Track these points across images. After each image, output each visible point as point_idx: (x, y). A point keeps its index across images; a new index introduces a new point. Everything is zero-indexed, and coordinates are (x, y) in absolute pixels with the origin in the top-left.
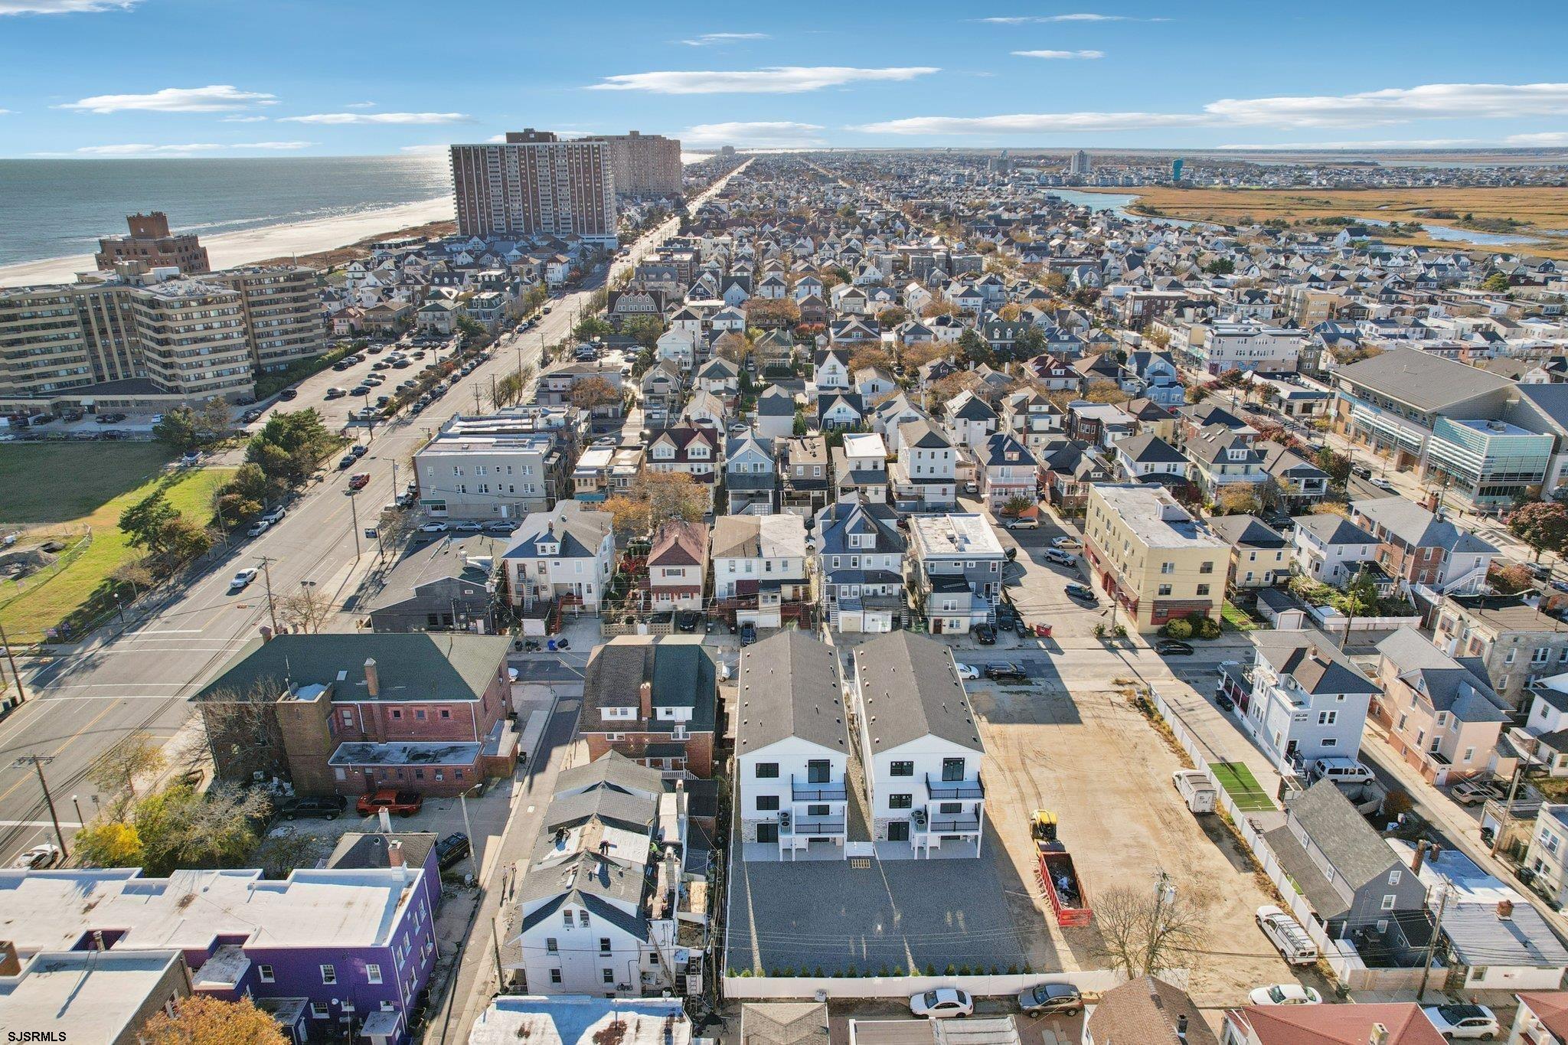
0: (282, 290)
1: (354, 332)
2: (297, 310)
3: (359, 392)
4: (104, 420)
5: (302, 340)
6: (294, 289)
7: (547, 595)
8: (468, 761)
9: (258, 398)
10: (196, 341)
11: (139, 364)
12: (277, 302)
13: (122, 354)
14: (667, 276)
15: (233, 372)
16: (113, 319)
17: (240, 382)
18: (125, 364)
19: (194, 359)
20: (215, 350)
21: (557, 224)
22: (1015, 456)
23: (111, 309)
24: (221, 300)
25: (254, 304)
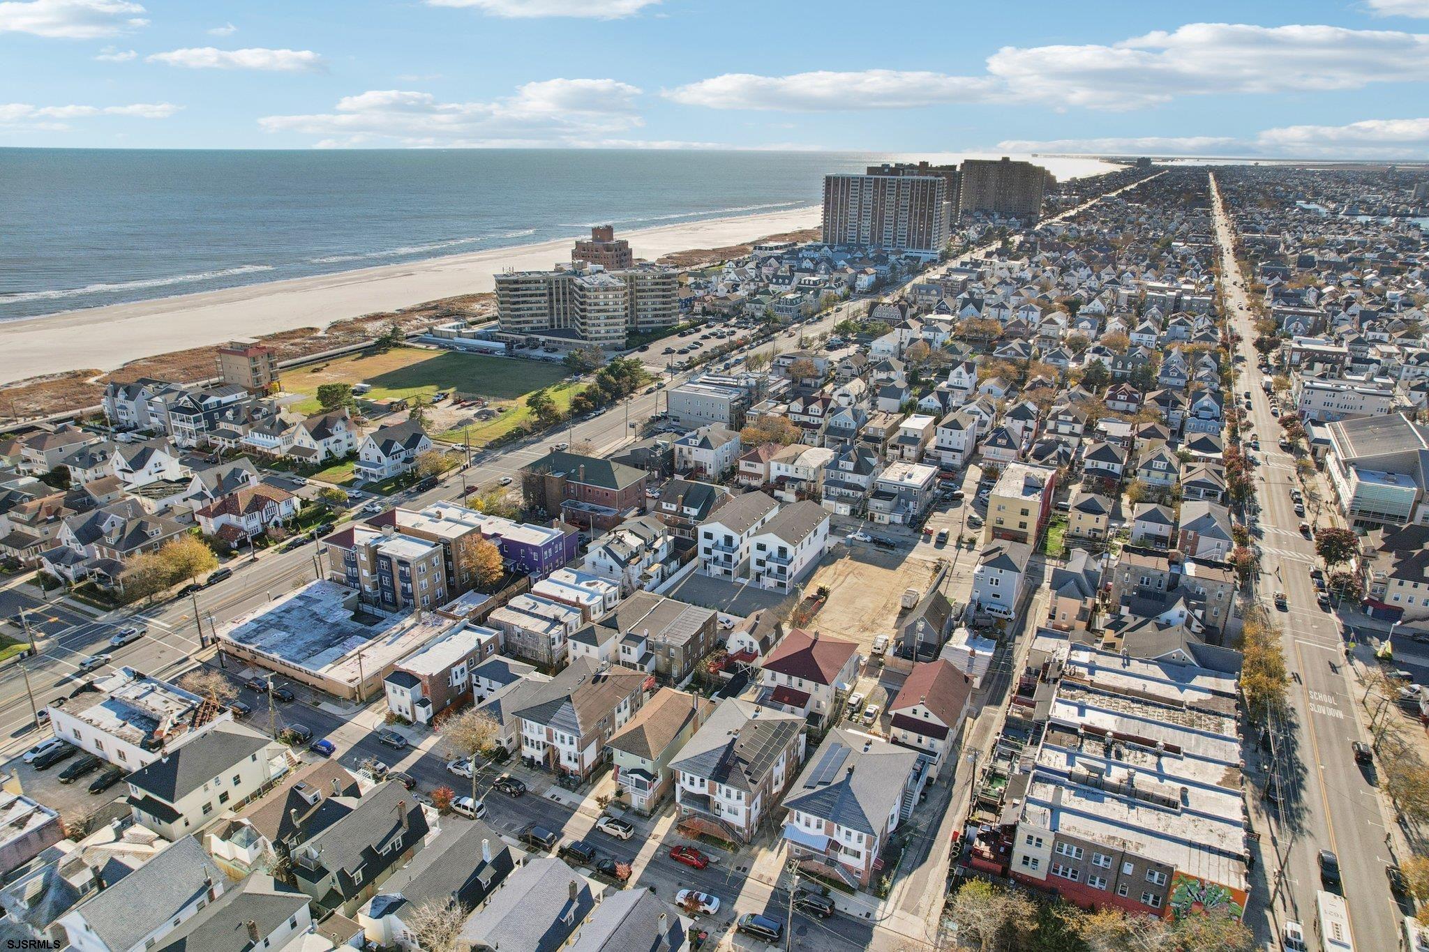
0: (657, 284)
1: (705, 312)
2: (663, 296)
3: (683, 352)
4: (547, 351)
5: (664, 315)
6: (664, 284)
7: (691, 465)
8: (610, 515)
9: (627, 348)
10: (599, 311)
11: (572, 320)
12: (652, 291)
13: (565, 314)
14: (934, 292)
15: (616, 331)
16: (564, 294)
17: (619, 338)
18: (566, 320)
19: (596, 322)
20: (608, 318)
21: (895, 239)
22: (1004, 442)
23: (564, 288)
24: (615, 289)
25: (639, 291)
